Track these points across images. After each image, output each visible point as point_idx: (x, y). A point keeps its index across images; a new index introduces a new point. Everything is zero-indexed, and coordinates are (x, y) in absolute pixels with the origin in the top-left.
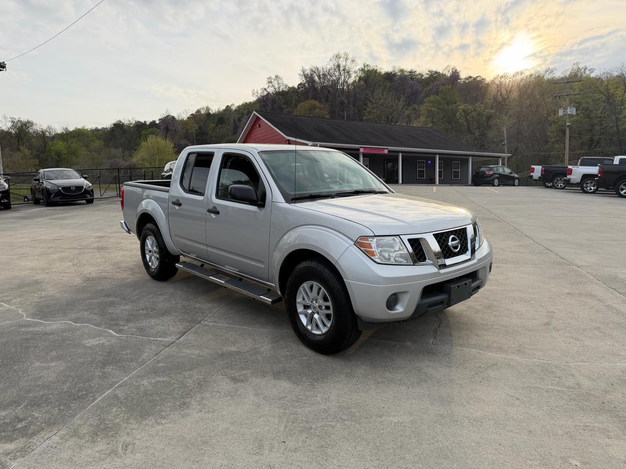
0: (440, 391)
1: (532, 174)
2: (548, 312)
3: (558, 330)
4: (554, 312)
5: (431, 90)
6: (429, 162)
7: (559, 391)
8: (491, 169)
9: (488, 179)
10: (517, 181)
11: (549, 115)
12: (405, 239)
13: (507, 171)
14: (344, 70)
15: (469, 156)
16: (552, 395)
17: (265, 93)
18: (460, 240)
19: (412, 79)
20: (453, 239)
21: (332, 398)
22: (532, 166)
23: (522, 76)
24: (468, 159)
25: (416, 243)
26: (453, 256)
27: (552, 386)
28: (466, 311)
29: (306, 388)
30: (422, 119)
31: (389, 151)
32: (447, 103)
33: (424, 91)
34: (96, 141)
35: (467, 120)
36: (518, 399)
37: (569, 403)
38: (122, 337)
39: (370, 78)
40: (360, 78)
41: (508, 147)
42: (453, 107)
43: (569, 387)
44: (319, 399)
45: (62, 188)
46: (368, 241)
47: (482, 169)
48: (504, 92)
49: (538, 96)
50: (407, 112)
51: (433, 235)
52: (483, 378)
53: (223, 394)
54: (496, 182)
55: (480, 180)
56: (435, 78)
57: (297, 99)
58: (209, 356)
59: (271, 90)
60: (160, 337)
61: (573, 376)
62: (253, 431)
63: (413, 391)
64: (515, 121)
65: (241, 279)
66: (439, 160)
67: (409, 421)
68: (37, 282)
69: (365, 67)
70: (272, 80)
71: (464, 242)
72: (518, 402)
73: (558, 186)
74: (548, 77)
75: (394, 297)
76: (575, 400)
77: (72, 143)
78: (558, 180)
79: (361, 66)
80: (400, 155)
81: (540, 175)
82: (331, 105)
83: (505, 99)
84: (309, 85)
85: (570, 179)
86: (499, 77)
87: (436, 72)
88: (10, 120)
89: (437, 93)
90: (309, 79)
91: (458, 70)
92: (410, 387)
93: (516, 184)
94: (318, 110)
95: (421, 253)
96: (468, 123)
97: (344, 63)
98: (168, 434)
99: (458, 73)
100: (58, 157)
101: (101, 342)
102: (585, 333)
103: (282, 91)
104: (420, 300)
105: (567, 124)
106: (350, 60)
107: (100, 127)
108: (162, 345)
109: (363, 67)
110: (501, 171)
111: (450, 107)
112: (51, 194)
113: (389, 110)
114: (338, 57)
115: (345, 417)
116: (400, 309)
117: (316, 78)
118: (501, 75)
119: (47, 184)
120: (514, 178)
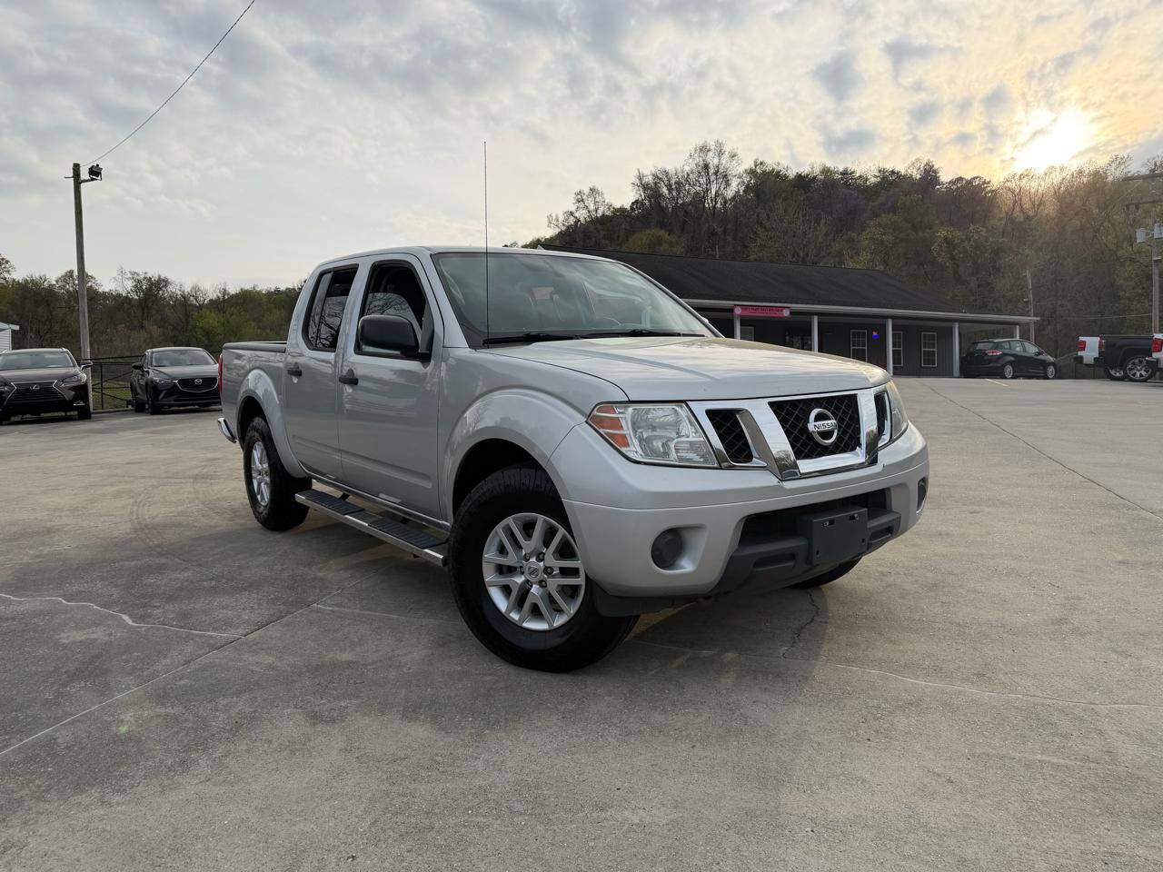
0: (764, 757)
1: (1080, 353)
2: (1067, 598)
3: (1083, 635)
4: (1080, 599)
5: (883, 204)
6: (875, 334)
7: (1056, 767)
8: (997, 346)
9: (991, 365)
10: (1051, 370)
11: (1119, 246)
12: (700, 409)
13: (1032, 350)
14: (716, 173)
15: (954, 320)
16: (1038, 776)
17: (572, 220)
18: (839, 421)
19: (847, 185)
20: (819, 417)
21: (509, 764)
22: (1082, 338)
23: (1063, 175)
24: (952, 328)
25: (727, 422)
26: (820, 455)
27: (1042, 754)
28: (881, 592)
29: (462, 740)
30: (864, 257)
31: (792, 313)
32: (915, 228)
33: (869, 207)
34: (274, 310)
35: (952, 258)
36: (949, 781)
37: (1078, 795)
38: (139, 627)
39: (766, 185)
40: (748, 188)
41: (1035, 307)
42: (926, 234)
43: (1086, 759)
44: (479, 764)
45: (180, 381)
46: (615, 413)
47: (980, 346)
48: (1027, 205)
49: (1096, 211)
50: (836, 247)
51: (769, 403)
52: (877, 731)
53: (275, 745)
54: (1009, 370)
55: (976, 366)
56: (892, 183)
57: (628, 228)
58: (289, 669)
59: (582, 215)
60: (215, 629)
61: (1101, 733)
62: (296, 828)
63: (702, 754)
64: (1049, 257)
65: (405, 521)
66: (893, 330)
67: (665, 822)
68: (49, 531)
69: (756, 166)
70: (584, 197)
71: (848, 425)
72: (949, 788)
73: (1134, 375)
74: (1114, 174)
75: (669, 537)
76: (1094, 789)
77: (232, 315)
78: (1134, 364)
79: (748, 164)
80: (815, 320)
81: (1096, 355)
82: (692, 237)
83: (1028, 218)
84: (650, 201)
85: (1158, 360)
86: (1017, 177)
87: (893, 172)
88: (129, 275)
89: (894, 210)
90: (651, 190)
91: (936, 167)
92: (698, 745)
93: (1050, 375)
94: (666, 246)
95: (740, 444)
96: (954, 263)
97: (716, 161)
98: (108, 828)
99: (935, 172)
100: (209, 339)
101: (95, 636)
102: (1147, 642)
103: (603, 215)
104: (736, 546)
105: (1155, 258)
106: (727, 155)
107: (283, 288)
108: (209, 645)
109: (753, 166)
110: (1018, 349)
111: (920, 234)
112: (160, 392)
113: (800, 241)
114: (704, 149)
115: (519, 807)
116: (687, 566)
117: (665, 190)
118: (1019, 173)
119: (154, 375)
120: (1045, 364)
